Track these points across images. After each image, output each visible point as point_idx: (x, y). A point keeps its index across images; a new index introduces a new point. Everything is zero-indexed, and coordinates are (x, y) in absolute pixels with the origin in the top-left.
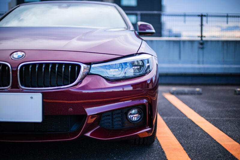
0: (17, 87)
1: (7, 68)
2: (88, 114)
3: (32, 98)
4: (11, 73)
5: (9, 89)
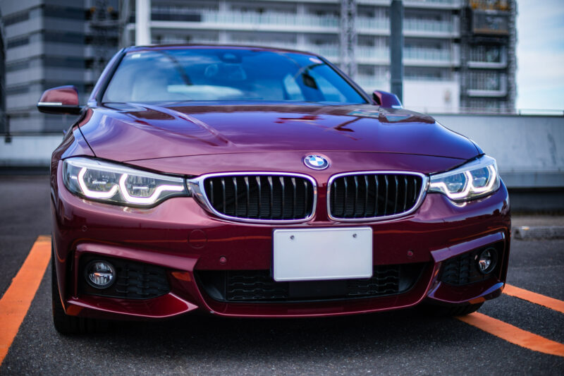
0: (326, 218)
1: (306, 184)
2: (437, 261)
3: (354, 236)
4: (315, 192)
5: (312, 222)
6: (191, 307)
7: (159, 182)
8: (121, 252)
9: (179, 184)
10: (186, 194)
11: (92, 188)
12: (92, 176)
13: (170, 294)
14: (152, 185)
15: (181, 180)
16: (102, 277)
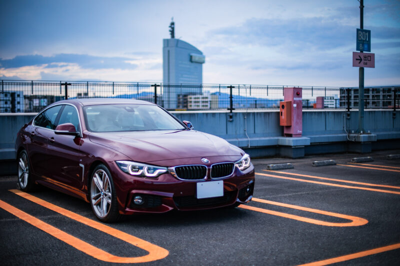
0: (210, 178)
1: (204, 168)
2: (238, 190)
3: (219, 183)
4: (207, 171)
5: (206, 180)
6: (171, 208)
7: (158, 169)
8: (145, 192)
9: (165, 169)
10: (167, 173)
11: (133, 171)
12: (133, 168)
13: (163, 205)
14: (155, 170)
15: (166, 168)
16: (138, 200)
